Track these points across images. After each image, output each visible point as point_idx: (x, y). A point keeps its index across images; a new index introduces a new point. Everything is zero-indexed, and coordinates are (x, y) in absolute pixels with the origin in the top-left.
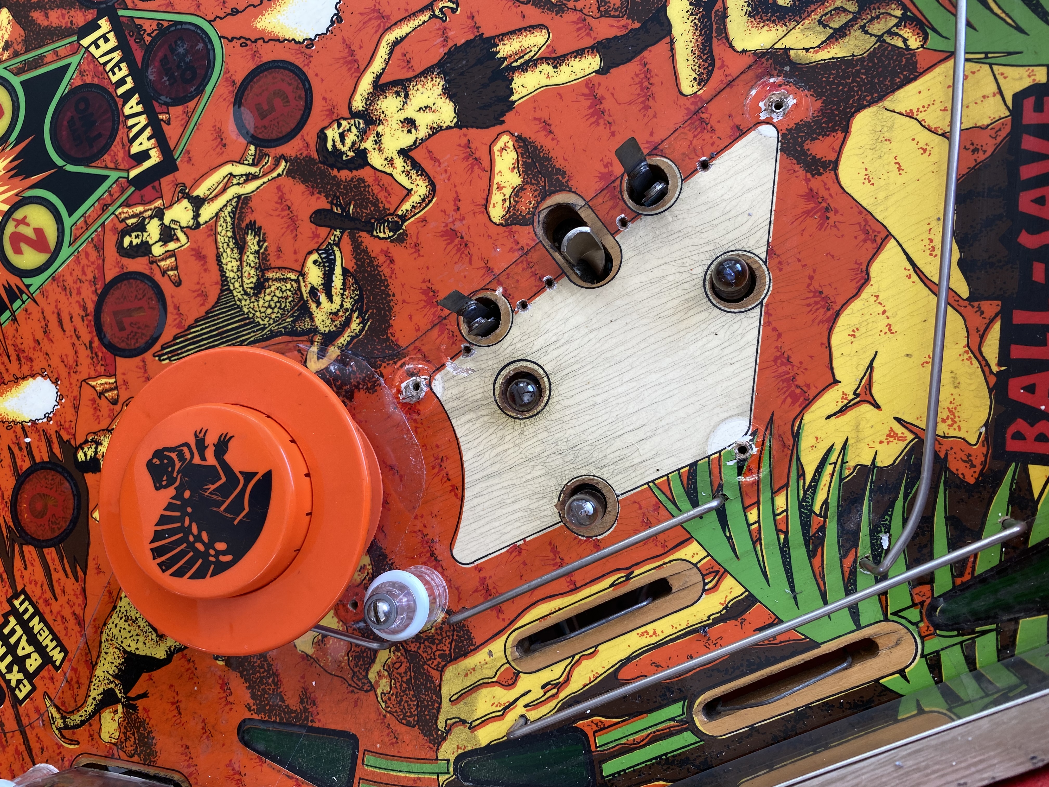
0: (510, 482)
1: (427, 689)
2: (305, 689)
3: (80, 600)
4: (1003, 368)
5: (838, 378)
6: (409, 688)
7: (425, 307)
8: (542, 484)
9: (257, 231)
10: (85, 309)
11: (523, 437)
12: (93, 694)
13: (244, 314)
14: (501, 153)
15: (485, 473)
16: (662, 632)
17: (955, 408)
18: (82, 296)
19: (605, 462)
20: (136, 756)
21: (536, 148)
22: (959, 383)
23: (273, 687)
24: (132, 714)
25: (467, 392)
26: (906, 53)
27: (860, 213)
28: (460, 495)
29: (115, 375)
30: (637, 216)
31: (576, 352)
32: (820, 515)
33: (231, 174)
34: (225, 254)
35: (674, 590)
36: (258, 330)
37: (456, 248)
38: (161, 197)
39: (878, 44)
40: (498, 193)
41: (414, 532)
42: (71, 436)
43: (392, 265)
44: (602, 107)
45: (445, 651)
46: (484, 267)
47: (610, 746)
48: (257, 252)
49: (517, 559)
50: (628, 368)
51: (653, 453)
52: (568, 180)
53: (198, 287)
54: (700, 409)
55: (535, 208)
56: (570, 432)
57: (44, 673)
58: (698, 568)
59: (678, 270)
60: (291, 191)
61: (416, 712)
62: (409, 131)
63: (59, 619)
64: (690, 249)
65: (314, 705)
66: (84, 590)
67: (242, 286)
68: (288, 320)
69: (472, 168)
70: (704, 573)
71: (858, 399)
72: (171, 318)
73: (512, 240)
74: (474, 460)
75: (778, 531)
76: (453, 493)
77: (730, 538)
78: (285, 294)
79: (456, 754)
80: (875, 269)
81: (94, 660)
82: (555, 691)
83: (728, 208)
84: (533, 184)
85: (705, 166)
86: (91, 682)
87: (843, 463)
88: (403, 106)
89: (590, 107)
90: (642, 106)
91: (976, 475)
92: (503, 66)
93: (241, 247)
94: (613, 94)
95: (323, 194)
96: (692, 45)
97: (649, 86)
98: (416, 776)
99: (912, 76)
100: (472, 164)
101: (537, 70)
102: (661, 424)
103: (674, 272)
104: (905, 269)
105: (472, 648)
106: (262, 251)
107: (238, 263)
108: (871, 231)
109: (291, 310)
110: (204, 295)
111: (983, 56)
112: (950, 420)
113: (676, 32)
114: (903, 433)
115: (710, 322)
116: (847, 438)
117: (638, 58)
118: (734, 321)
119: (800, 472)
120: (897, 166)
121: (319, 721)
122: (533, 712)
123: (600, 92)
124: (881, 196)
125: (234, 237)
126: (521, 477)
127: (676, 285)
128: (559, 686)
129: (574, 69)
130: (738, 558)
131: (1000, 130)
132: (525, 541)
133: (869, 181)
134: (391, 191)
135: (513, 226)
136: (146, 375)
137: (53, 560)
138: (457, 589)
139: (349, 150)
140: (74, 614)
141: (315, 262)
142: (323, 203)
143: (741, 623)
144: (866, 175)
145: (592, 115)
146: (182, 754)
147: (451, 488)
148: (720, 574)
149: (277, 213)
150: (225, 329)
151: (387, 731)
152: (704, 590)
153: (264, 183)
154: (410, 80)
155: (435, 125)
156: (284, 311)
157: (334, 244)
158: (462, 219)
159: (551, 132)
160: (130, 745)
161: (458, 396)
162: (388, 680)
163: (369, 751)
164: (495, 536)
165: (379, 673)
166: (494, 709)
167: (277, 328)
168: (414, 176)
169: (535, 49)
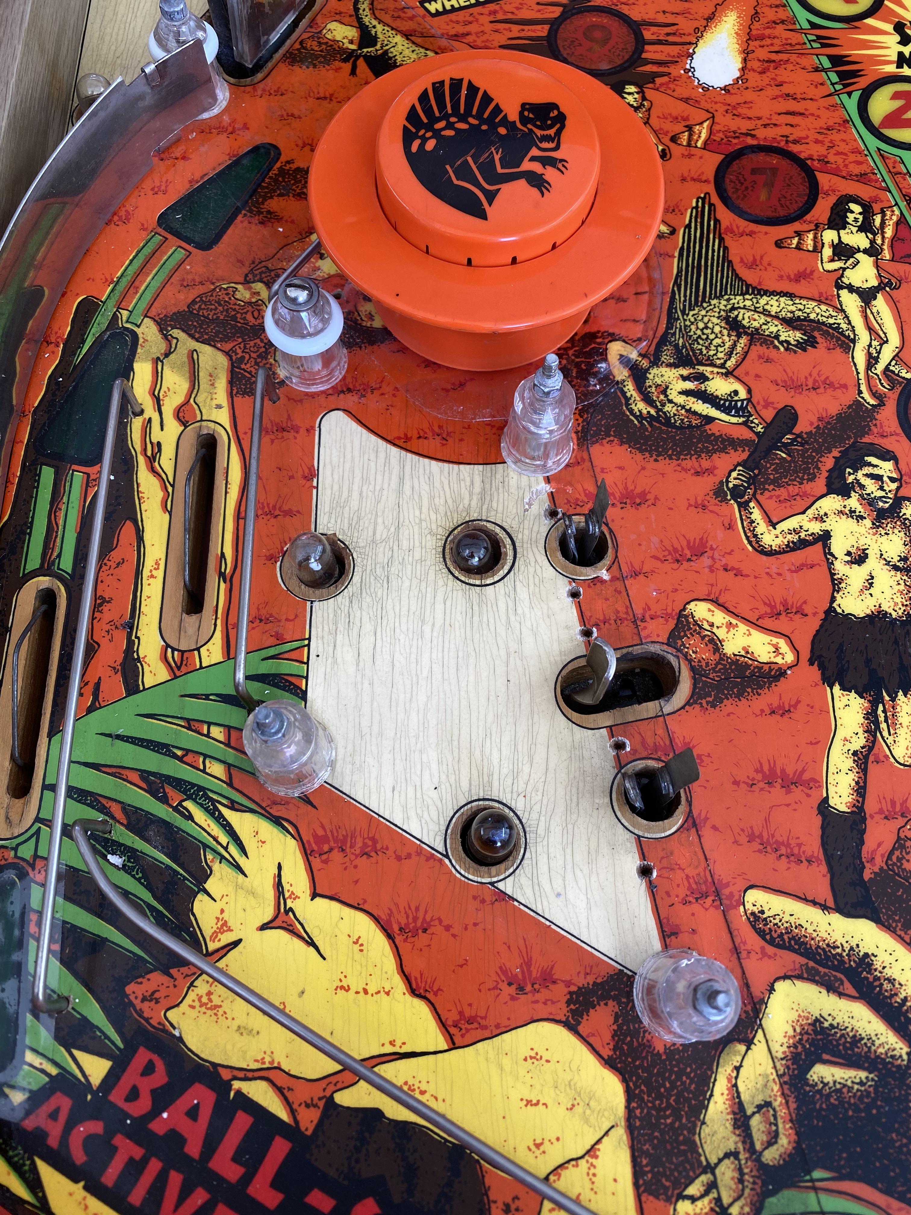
0: (384, 498)
1: (217, 333)
2: (279, 219)
3: (479, 43)
4: (232, 1094)
5: (318, 899)
6: (228, 317)
7: (626, 488)
8: (366, 530)
9: (801, 346)
10: (795, 142)
11: (427, 532)
12: (379, 27)
13: (710, 298)
14: (773, 645)
15: (407, 477)
16: (149, 585)
17: (216, 1014)
18: (811, 143)
19: (355, 606)
20: (299, 47)
21: (761, 687)
22: (242, 1034)
23: (298, 191)
24: (341, 55)
25: (506, 494)
26: (676, 1192)
27: (497, 1026)
28: (397, 442)
29: (704, 149)
30: (620, 764)
31: (492, 629)
32: (180, 804)
33: (887, 342)
34: (791, 303)
35: (184, 615)
36: (684, 306)
37: (680, 549)
38: (892, 260)
39: (704, 1163)
40: (724, 621)
41: (382, 381)
42: (657, 85)
43: (692, 471)
44: (778, 785)
45: (246, 364)
46: (641, 570)
47: (68, 484)
48: (777, 337)
49: (301, 473)
50: (446, 676)
51: (339, 660)
52: (702, 706)
53: (765, 263)
54: (361, 731)
55: (686, 655)
56: (407, 583)
58: (194, 650)
59: (532, 781)
60: (835, 398)
61: (201, 314)
62: (849, 554)
63: (471, 19)
64: (550, 807)
65: (260, 223)
67: (744, 308)
68: (681, 341)
69: (770, 605)
70: (186, 655)
71: (282, 910)
72: (742, 224)
73: (659, 613)
74: (427, 472)
75: (187, 751)
76: (403, 436)
77: (207, 697)
78: (713, 348)
79: (140, 336)
80: (421, 1008)
81: (413, 38)
82: (149, 453)
83: (578, 873)
84: (717, 664)
85: (645, 872)
86: (392, 29)
87: (223, 857)
88: (885, 559)
89: (783, 771)
90: (757, 833)
91: (132, 998)
92: (884, 694)
93: (791, 323)
94: (788, 805)
95: (814, 430)
96: (810, 930)
97: (778, 853)
98: (141, 291)
99: (641, 1182)
100: (775, 606)
103: (532, 775)
104: (404, 1043)
105: (234, 392)
106: (776, 342)
107: (773, 313)
108: (469, 1027)
109: (691, 348)
110: (753, 265)
112: (206, 1001)
113: (836, 919)
114: (219, 940)
115: (454, 788)
116: (246, 876)
117: (822, 856)
118: (441, 815)
119: (236, 806)
120: (534, 1102)
121: (242, 222)
122: (141, 424)
123: (798, 793)
124: (506, 1062)
125: (807, 319)
126: (383, 512)
127: (515, 770)
128: (152, 460)
130: (182, 696)
132: (314, 487)
133: (531, 1058)
134: (784, 505)
135: (675, 621)
136: (689, 179)
137: (534, 31)
138: (301, 401)
139: (856, 479)
140: (468, 34)
141: (736, 393)
142: (802, 426)
143: (114, 668)
144: (541, 1058)
145: (772, 770)
146: (279, 88)
147: (409, 435)
148: (176, 670)
149: (815, 373)
150: (703, 274)
151: (198, 280)
152: (168, 646)
153: (858, 373)
155: (843, 585)
156: (694, 340)
157: (748, 420)
158: (711, 569)
159: (773, 712)
160: (312, 45)
161: (506, 483)
162: (246, 300)
163: (188, 256)
164: (335, 460)
165: (258, 293)
166: (164, 388)
167: (678, 326)
168: (789, 537)
169: (890, 741)
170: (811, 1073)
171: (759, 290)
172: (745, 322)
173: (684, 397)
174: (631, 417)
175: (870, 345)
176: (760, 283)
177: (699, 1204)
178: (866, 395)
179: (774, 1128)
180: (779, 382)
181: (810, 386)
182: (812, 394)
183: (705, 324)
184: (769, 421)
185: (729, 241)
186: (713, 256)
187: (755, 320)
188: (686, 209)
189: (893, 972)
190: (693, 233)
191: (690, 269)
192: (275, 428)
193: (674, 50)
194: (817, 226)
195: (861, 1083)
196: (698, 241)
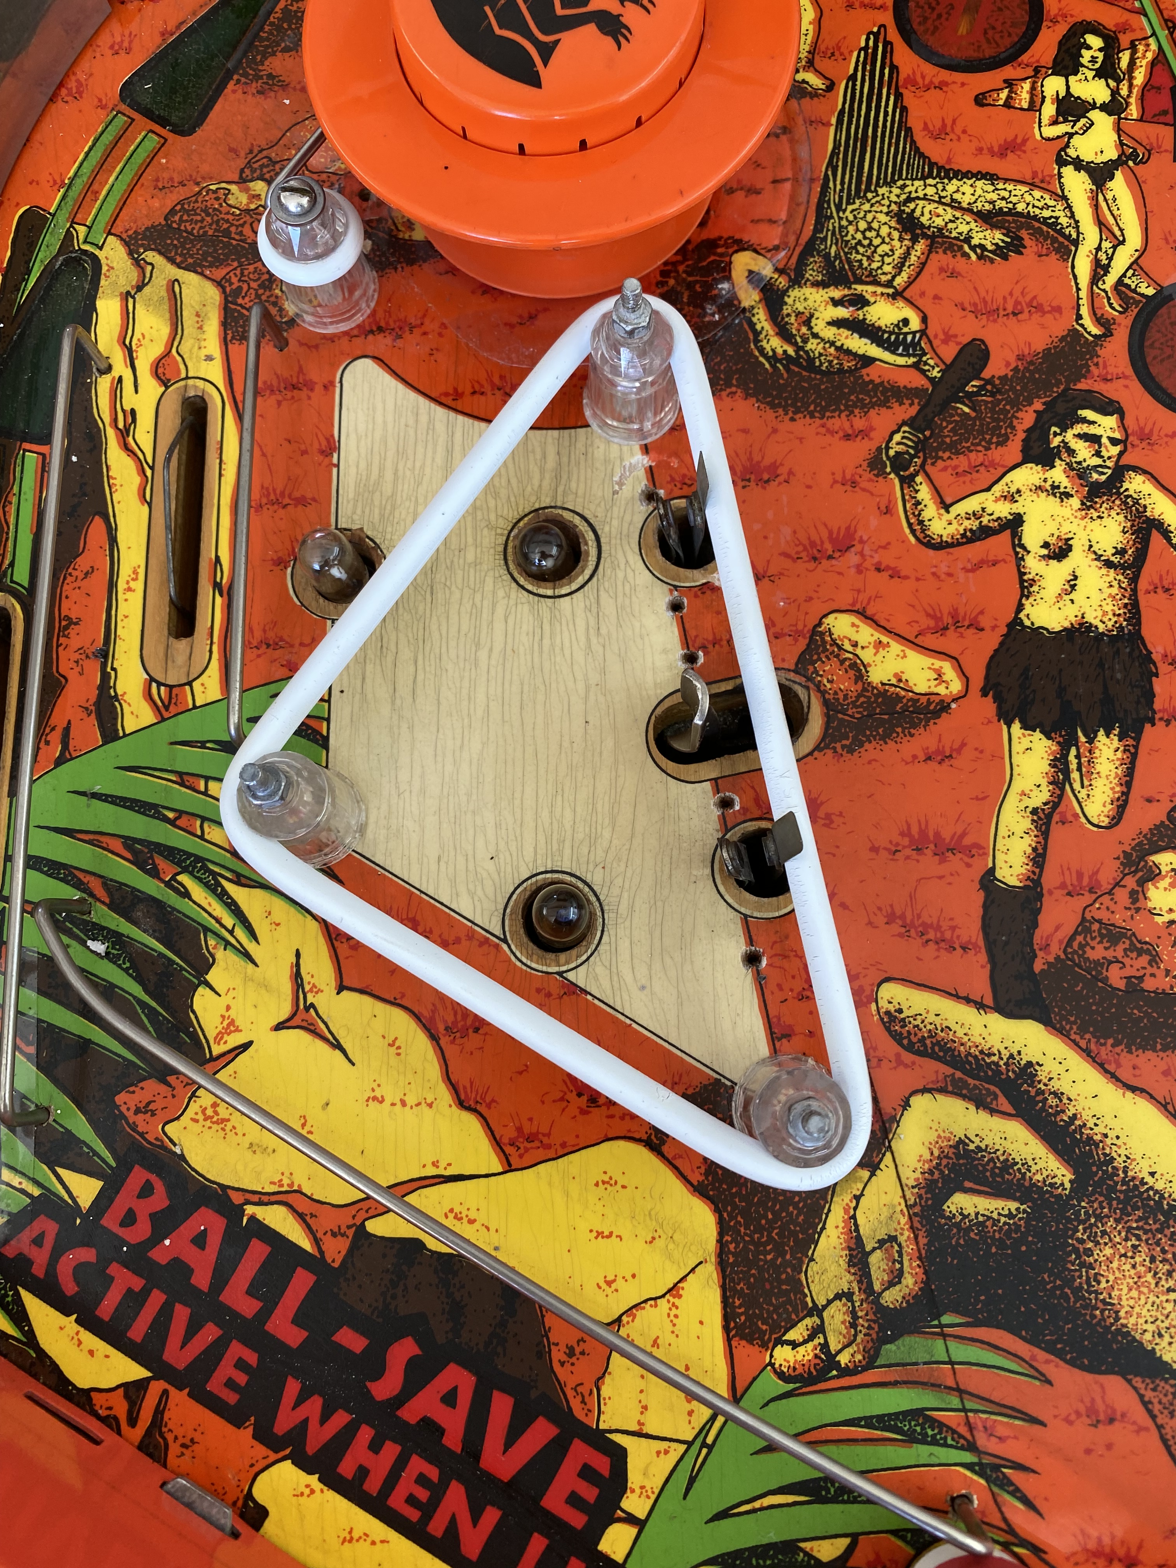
0: (427, 479)
1: (205, 255)
2: (285, 86)
4: (245, 1220)
5: (345, 993)
6: (218, 231)
7: (750, 459)
8: (402, 523)
9: (1001, 252)
11: (483, 524)
13: (878, 185)
14: (935, 670)
16: (126, 600)
17: (223, 1130)
19: (390, 625)
21: (915, 726)
22: (254, 1152)
25: (589, 470)
26: (774, 1336)
27: (564, 1145)
28: (444, 400)
30: (725, 825)
31: (567, 652)
32: (173, 878)
33: (1123, 242)
34: (992, 188)
35: (171, 639)
36: (841, 198)
37: (818, 542)
38: (1141, 120)
39: (810, 1305)
40: (872, 640)
41: (424, 316)
43: (841, 434)
44: (929, 852)
45: (243, 298)
46: (765, 572)
47: (18, 469)
48: (968, 239)
49: (316, 446)
50: (507, 716)
51: (370, 696)
52: (835, 752)
53: (958, 130)
54: (397, 788)
55: (818, 686)
56: (457, 595)
58: (185, 684)
59: (613, 849)
60: (1043, 326)
61: (182, 228)
62: (1046, 545)
64: (636, 881)
65: (258, 92)
67: (925, 197)
69: (933, 617)
70: (175, 691)
71: (302, 1006)
72: (930, 71)
73: (786, 631)
75: (180, 813)
76: (451, 391)
77: (203, 745)
78: (877, 258)
79: (103, 262)
80: (471, 1123)
82: (121, 425)
83: (668, 961)
84: (859, 696)
85: (752, 959)
87: (227, 943)
88: (1095, 553)
89: (937, 834)
90: (898, 913)
91: (123, 1109)
92: (1080, 734)
93: (989, 218)
94: (941, 877)
95: (1010, 374)
96: (960, 1034)
97: (925, 938)
98: (101, 197)
99: (732, 1325)
100: (941, 619)
101: (1044, 782)
102: (404, 726)
103: (615, 842)
104: (449, 1165)
105: (229, 337)
106: (966, 248)
107: (965, 205)
108: (529, 1145)
109: (848, 259)
110: (940, 134)
111: (710, 1440)
112: (212, 1114)
113: (995, 1020)
114: (226, 1042)
115: (515, 858)
116: (256, 965)
117: (981, 943)
118: (498, 891)
119: (243, 880)
120: (606, 1233)
121: (234, 92)
122: (109, 385)
123: (955, 861)
124: (573, 1187)
125: (1012, 212)
126: (426, 498)
127: (593, 835)
128: (124, 434)
129: (1015, 839)
130: (172, 743)
131: (583, 1402)
132: (335, 465)
133: (604, 1182)
134: (962, 479)
135: (807, 641)
136: (857, 4)
138: (316, 347)
139: (1063, 441)
141: (906, 322)
142: (995, 368)
143: (87, 709)
144: (616, 1183)
145: (923, 833)
147: (460, 391)
148: (163, 710)
149: (1017, 293)
150: (869, 149)
151: (177, 180)
152: (152, 679)
153: (1078, 289)
154: (1134, 580)
155: (1035, 588)
156: (852, 248)
157: (920, 361)
158: (859, 569)
159: (929, 758)
161: (590, 455)
162: (243, 207)
163: (163, 145)
164: (361, 427)
165: (257, 196)
166: (137, 335)
167: (831, 227)
168: (967, 524)
169: (1082, 795)
170: (949, 1203)
171: (947, 172)
172: (924, 220)
173: (834, 330)
174: (761, 359)
175: (1099, 249)
176: (949, 160)
177: (801, 1350)
178: (1087, 321)
179: (898, 1266)
180: (967, 305)
181: (1010, 309)
182: (1011, 322)
183: (869, 223)
184: (948, 362)
186: (885, 121)
187: (938, 216)
188: (851, 52)
189: (1063, 1085)
190: (858, 87)
191: (851, 142)
192: (284, 387)
194: (1037, 70)
195: (1010, 1215)
196: (865, 99)
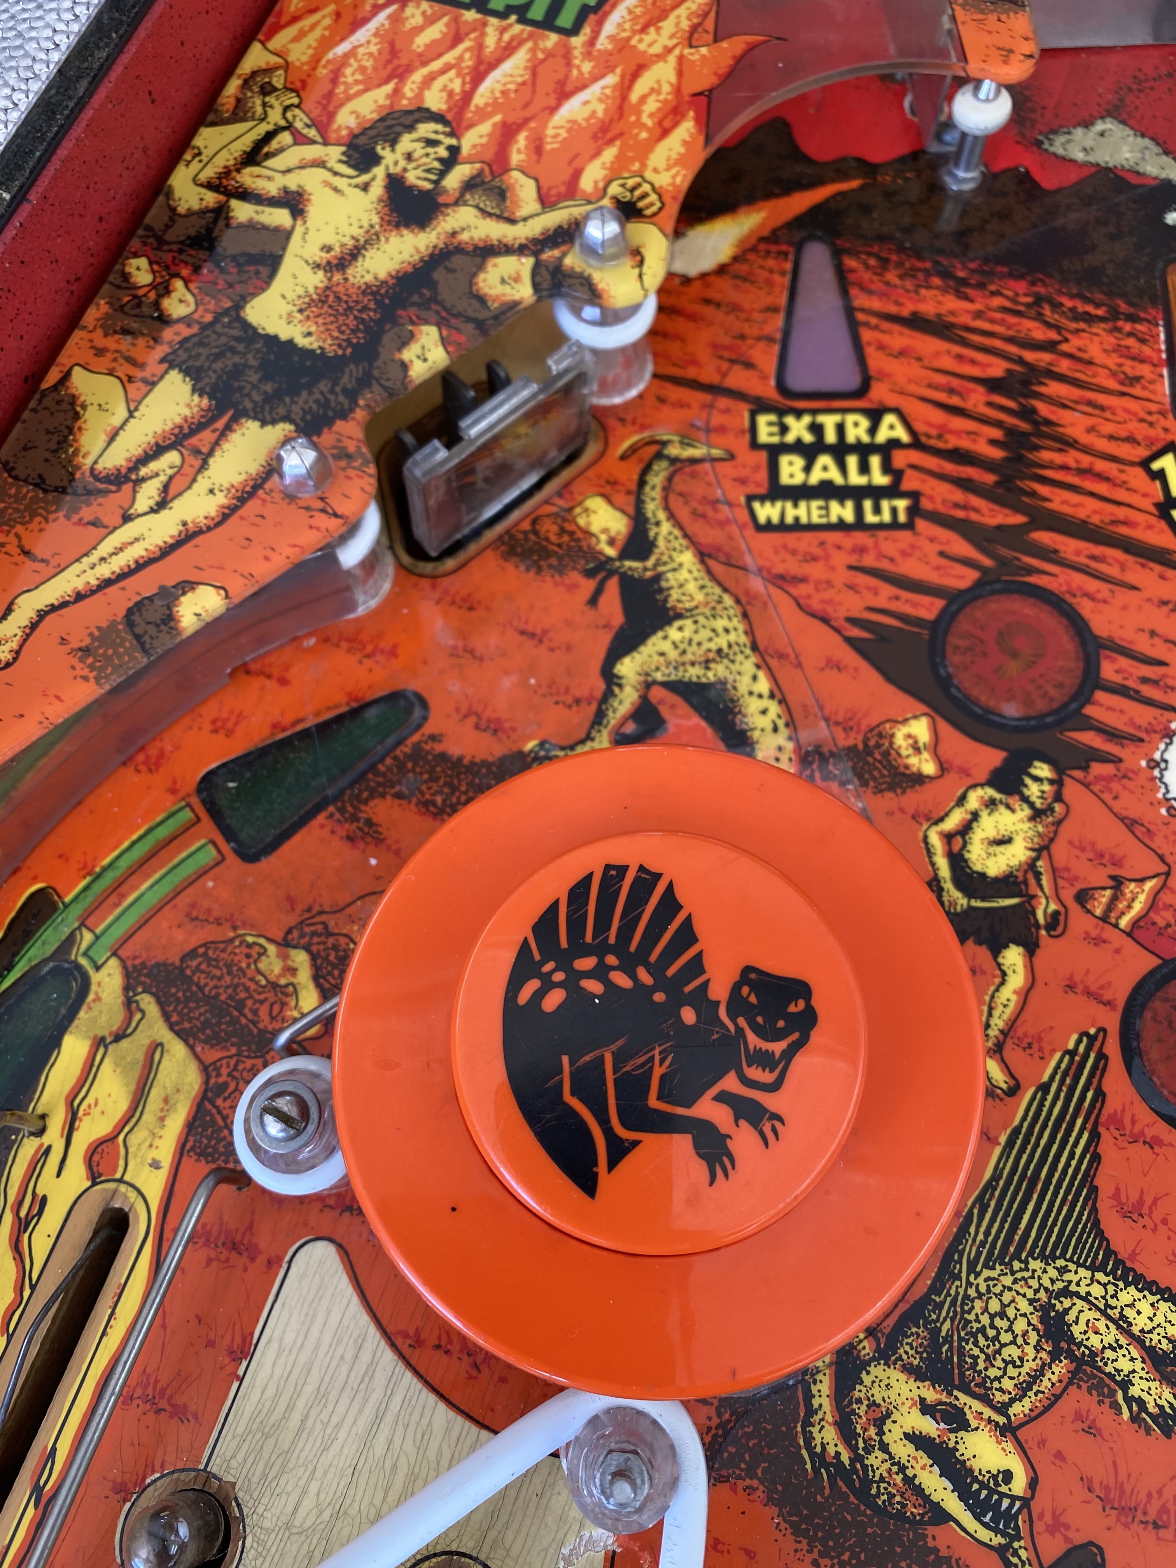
0: (337, 1445)
1: (206, 1024)
2: (379, 840)
3: (815, 604)
6: (232, 998)
8: (284, 1497)
9: (1164, 1421)
13: (1031, 1254)
15: (389, 1418)
20: (528, 528)
23: (428, 796)
24: (587, 562)
25: (536, 1523)
28: (399, 1341)
29: (1129, 934)
36: (979, 1254)
42: (1091, 777)
45: (225, 1099)
48: (1126, 1384)
49: (227, 1341)
53: (1158, 1215)
57: (763, 476)
61: (195, 978)
63: (818, 551)
65: (347, 837)
66: (825, 620)
67: (1086, 1298)
68: (947, 1325)
72: (1145, 1116)
74: (425, 1421)
76: (412, 1333)
78: (999, 1363)
79: (94, 988)
81: (711, 563)
82: (23, 1214)
86: (686, 536)
93: (1162, 1363)
98: (126, 904)
105: (188, 1147)
106: (1120, 1395)
107: (1135, 1330)
109: (961, 1348)
110: (1133, 1212)
121: (321, 826)
122: (33, 1152)
126: (326, 1473)
128: (22, 1227)
132: (237, 1378)
136: (1080, 988)
137: (915, 605)
140: (803, 580)
141: (1008, 1476)
146: (470, 595)
147: (423, 1337)
149: (1169, 1493)
150: (1035, 1196)
151: (215, 914)
156: (971, 1334)
157: (1009, 1545)
160: (549, 528)
161: (544, 1501)
162: (272, 978)
163: (217, 864)
164: (289, 1338)
165: (293, 971)
166: (90, 1100)
167: (953, 1292)
171: (1127, 1271)
172: (1076, 1330)
173: (910, 1448)
174: (804, 1452)
176: (1133, 1256)
180: (1096, 1486)
181: (1152, 1515)
182: (1148, 1536)
183: (1004, 1306)
185: (1106, 1146)
186: (1068, 1165)
187: (1096, 1333)
188: (1054, 1051)
190: (1047, 1104)
191: (1016, 1178)
192: (222, 1239)
193: (1144, 715)
196: (1050, 1124)
